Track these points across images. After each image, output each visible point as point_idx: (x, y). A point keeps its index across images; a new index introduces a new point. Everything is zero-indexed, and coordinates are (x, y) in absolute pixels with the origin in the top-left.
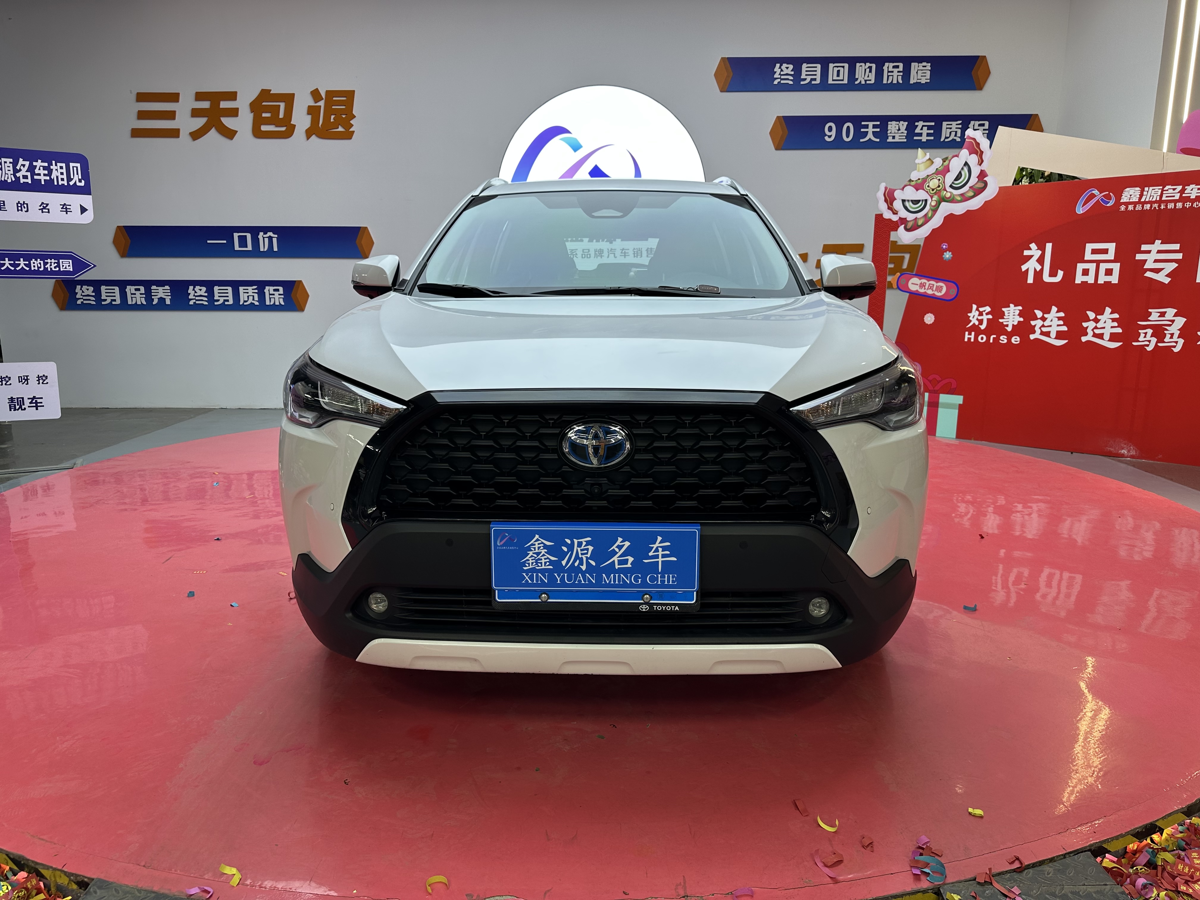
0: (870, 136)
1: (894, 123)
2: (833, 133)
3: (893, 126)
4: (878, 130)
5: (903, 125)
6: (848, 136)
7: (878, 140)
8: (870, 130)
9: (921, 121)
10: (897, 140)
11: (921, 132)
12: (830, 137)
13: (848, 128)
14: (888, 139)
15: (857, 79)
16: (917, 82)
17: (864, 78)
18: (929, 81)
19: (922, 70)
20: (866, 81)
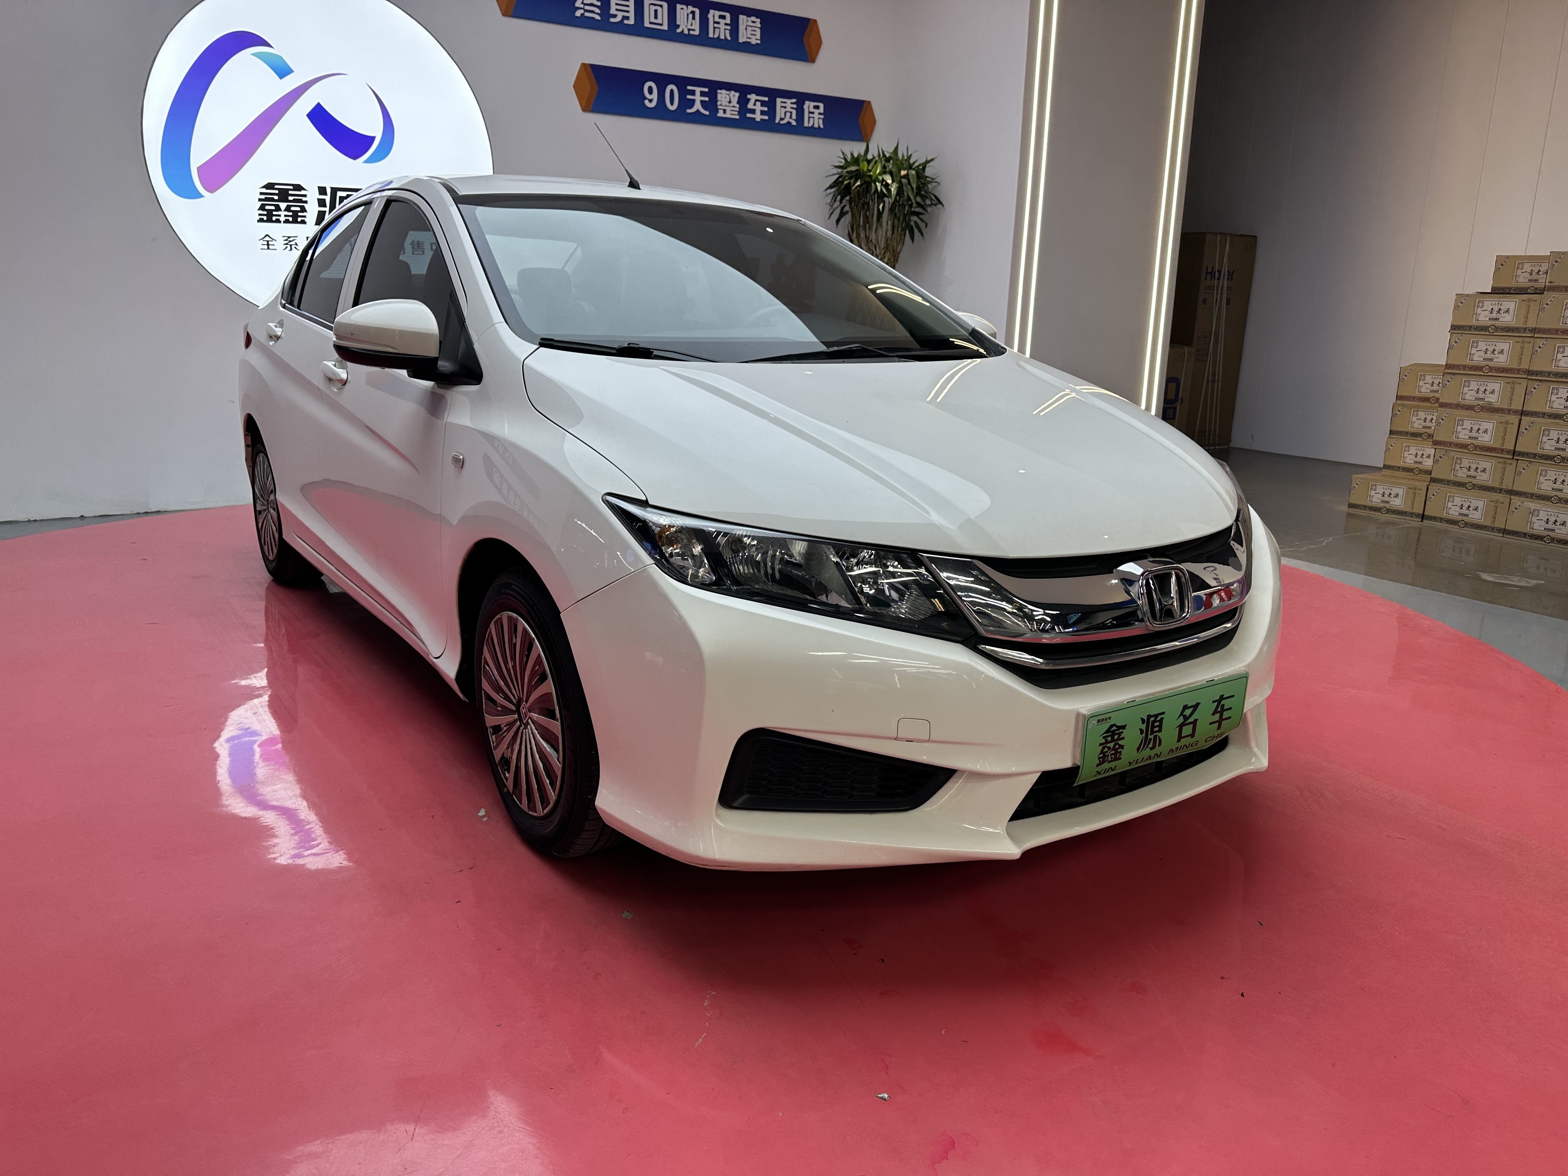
0: (698, 106)
1: (723, 91)
2: (655, 96)
3: (724, 95)
4: (707, 99)
5: (734, 96)
6: (672, 103)
7: (707, 113)
8: (698, 98)
9: (754, 93)
10: (728, 115)
11: (754, 107)
12: (651, 101)
13: (672, 91)
14: (718, 112)
15: (678, 26)
16: (746, 42)
17: (686, 26)
18: (759, 42)
19: (751, 26)
20: (689, 30)
